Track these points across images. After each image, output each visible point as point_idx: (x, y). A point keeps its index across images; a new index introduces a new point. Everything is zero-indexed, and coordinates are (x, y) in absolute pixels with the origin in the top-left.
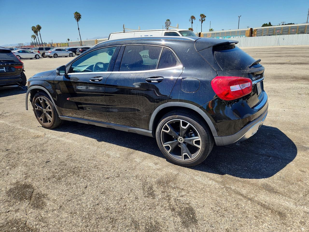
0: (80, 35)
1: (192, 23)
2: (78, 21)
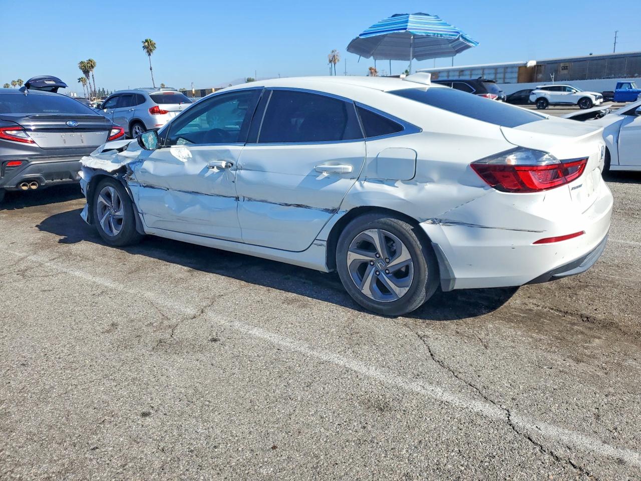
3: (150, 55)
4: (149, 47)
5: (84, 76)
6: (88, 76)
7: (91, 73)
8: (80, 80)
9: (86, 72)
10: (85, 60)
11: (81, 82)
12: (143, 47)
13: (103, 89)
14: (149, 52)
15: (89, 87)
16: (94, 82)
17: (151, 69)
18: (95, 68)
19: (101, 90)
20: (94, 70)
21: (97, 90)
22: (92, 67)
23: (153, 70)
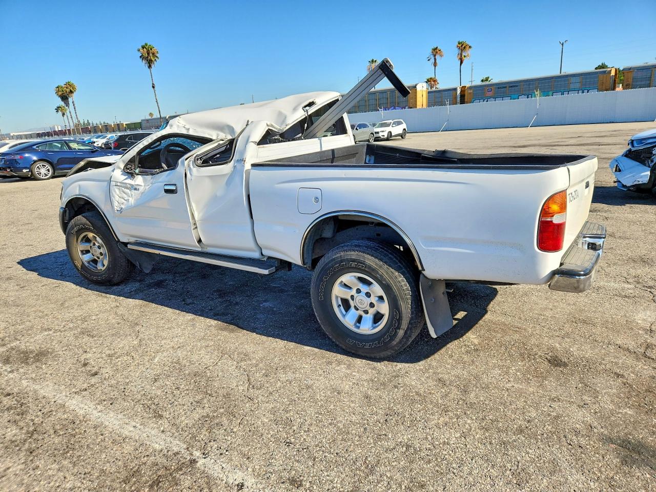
1: (435, 65)
3: (150, 67)
4: (149, 57)
5: (62, 104)
6: (67, 105)
7: (70, 100)
8: (58, 109)
9: (64, 98)
10: (62, 84)
11: (60, 113)
12: (141, 57)
13: (88, 121)
14: (150, 63)
15: (69, 117)
16: (75, 110)
17: (153, 87)
18: (75, 93)
19: (86, 122)
20: (74, 95)
21: (82, 122)
22: (71, 92)
23: (156, 88)
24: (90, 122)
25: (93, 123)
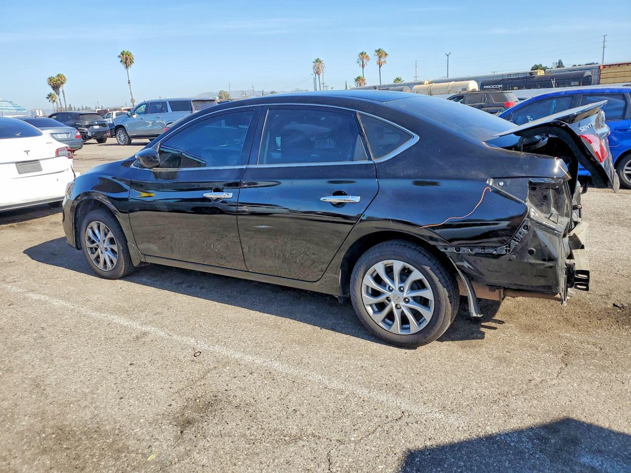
0: (131, 94)
1: (363, 66)
2: (127, 67)
4: (127, 60)
5: (53, 92)
6: (58, 94)
7: (61, 90)
8: (50, 96)
9: (56, 87)
10: (55, 75)
11: (50, 99)
12: (120, 60)
13: (70, 105)
15: (59, 103)
16: (64, 98)
17: (129, 83)
18: (65, 84)
19: (68, 106)
22: (62, 83)
23: (131, 84)
24: (72, 106)
25: (75, 108)
